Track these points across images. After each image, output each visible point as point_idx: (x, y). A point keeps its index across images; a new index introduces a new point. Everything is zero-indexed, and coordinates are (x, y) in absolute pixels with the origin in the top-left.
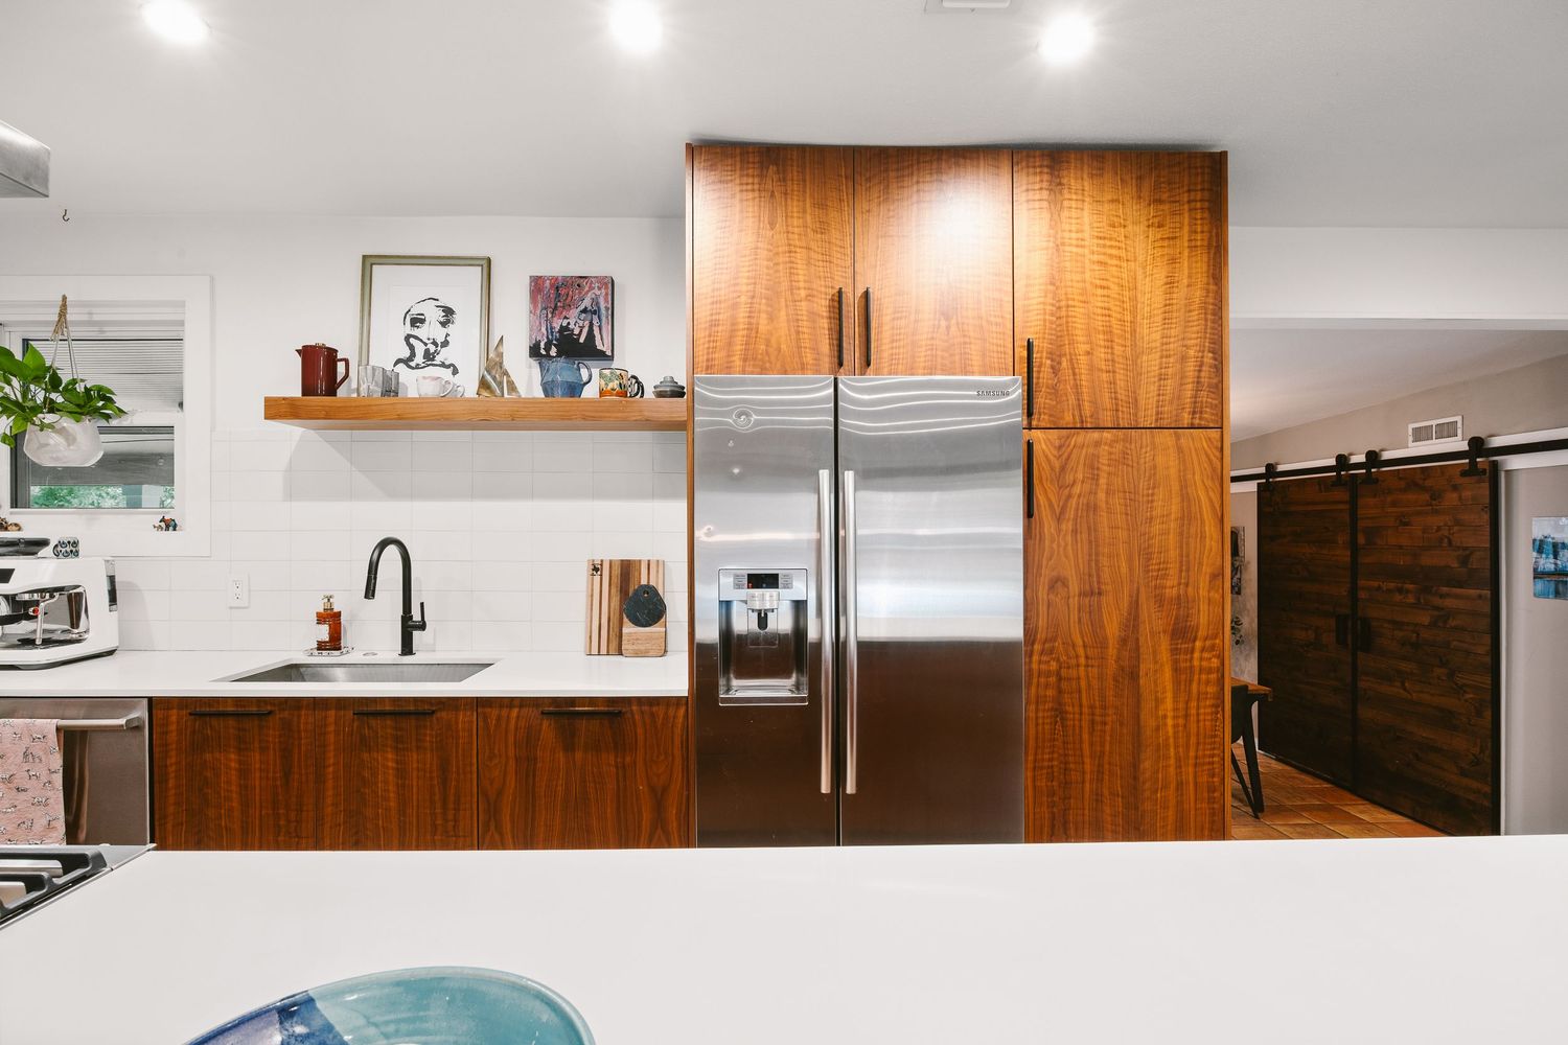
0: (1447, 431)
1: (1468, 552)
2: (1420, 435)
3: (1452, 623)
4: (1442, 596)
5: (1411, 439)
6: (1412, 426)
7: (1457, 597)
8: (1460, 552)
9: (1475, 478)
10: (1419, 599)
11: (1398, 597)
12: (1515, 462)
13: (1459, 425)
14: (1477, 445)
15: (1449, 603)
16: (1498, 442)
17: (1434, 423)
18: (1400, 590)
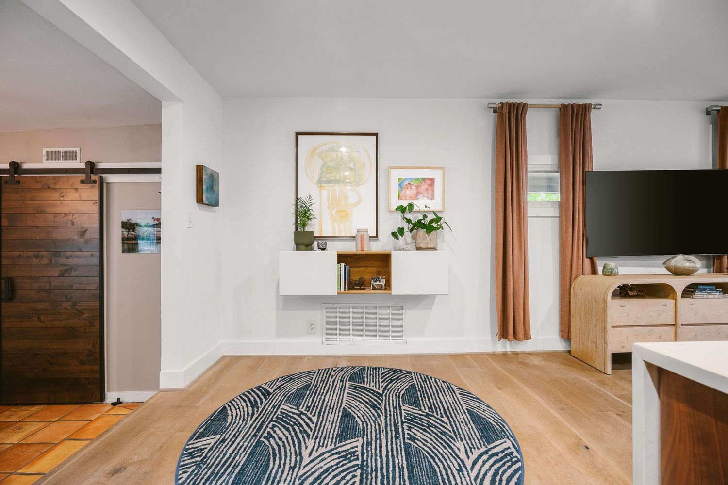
0: (72, 156)
1: (84, 229)
2: (51, 156)
3: (73, 273)
4: (67, 258)
5: (45, 158)
6: (45, 150)
7: (77, 256)
8: (79, 229)
9: (89, 185)
10: (51, 261)
11: (35, 261)
12: (111, 178)
13: (78, 153)
14: (91, 167)
15: (73, 261)
16: (102, 166)
17: (62, 150)
18: (37, 257)
